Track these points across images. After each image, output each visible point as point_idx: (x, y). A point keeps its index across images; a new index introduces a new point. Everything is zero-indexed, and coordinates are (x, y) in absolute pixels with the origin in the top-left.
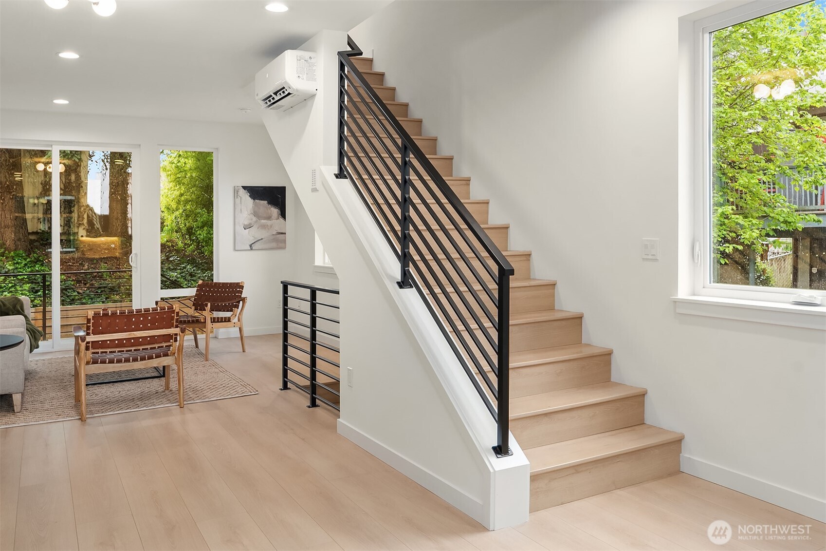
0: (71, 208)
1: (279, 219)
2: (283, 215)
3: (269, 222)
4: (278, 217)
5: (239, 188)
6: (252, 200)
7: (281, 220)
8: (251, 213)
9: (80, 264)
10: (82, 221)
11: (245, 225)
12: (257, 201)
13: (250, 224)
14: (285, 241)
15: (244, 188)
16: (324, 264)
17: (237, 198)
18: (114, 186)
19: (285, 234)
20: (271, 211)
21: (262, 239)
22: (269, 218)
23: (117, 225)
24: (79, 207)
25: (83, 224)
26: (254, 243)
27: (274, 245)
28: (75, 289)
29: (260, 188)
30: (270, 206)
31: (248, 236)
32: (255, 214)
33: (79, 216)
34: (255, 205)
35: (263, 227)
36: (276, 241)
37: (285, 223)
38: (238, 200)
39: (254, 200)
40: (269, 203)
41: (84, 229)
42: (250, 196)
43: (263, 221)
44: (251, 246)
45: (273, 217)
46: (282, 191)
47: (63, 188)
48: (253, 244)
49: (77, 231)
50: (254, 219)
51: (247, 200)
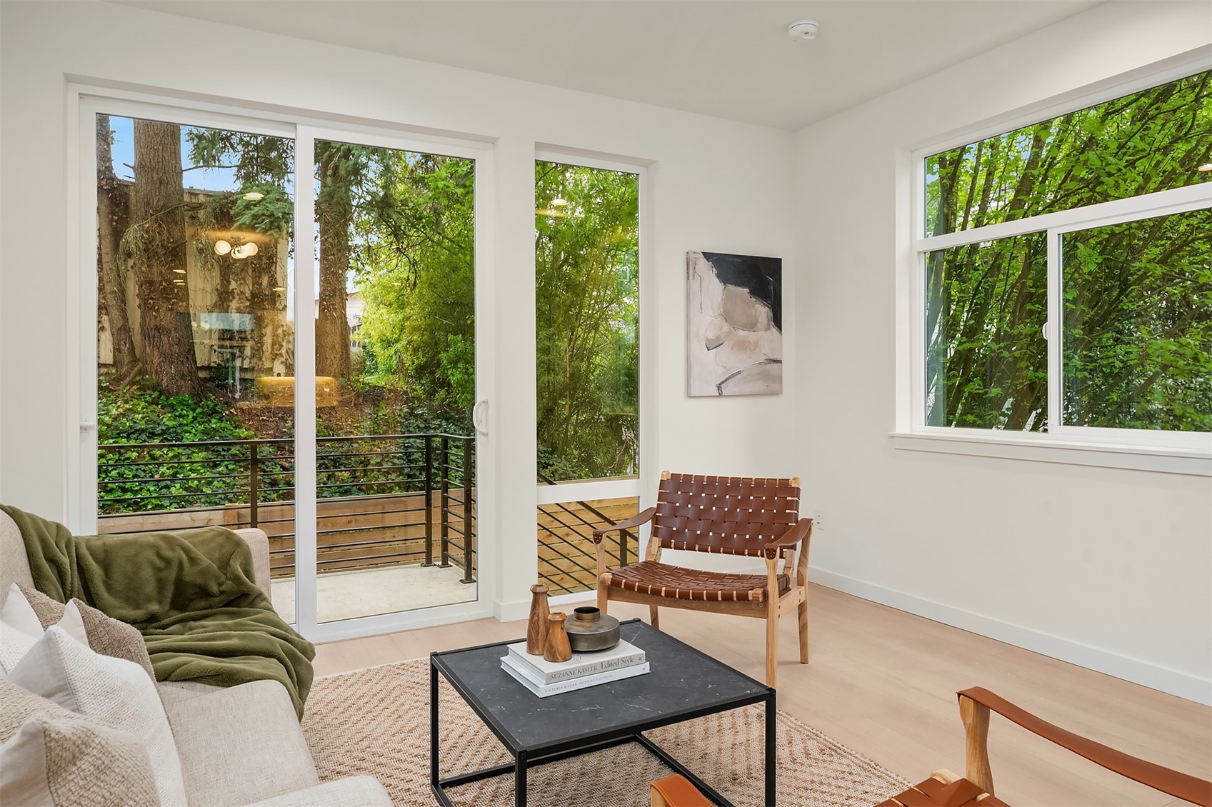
0: (261, 329)
1: (769, 329)
2: (777, 320)
3: (752, 336)
4: (769, 325)
5: (696, 256)
6: (722, 286)
7: (774, 330)
8: (720, 314)
9: (279, 418)
10: (280, 350)
11: (708, 340)
12: (731, 287)
13: (718, 338)
14: (779, 379)
15: (708, 256)
16: (912, 431)
17: (694, 278)
18: (326, 296)
19: (780, 362)
20: (756, 312)
21: (739, 373)
22: (752, 326)
23: (332, 358)
24: (275, 328)
25: (281, 355)
26: (726, 380)
27: (760, 386)
28: (277, 461)
29: (736, 259)
30: (754, 299)
31: (713, 365)
32: (727, 316)
33: (274, 343)
34: (727, 297)
35: (742, 345)
36: (765, 376)
37: (781, 338)
38: (695, 284)
39: (725, 284)
40: (752, 293)
41: (282, 363)
42: (718, 276)
43: (742, 333)
44: (719, 387)
45: (759, 325)
46: (774, 266)
47: (250, 298)
48: (723, 382)
49: (271, 366)
50: (726, 327)
51: (712, 286)
